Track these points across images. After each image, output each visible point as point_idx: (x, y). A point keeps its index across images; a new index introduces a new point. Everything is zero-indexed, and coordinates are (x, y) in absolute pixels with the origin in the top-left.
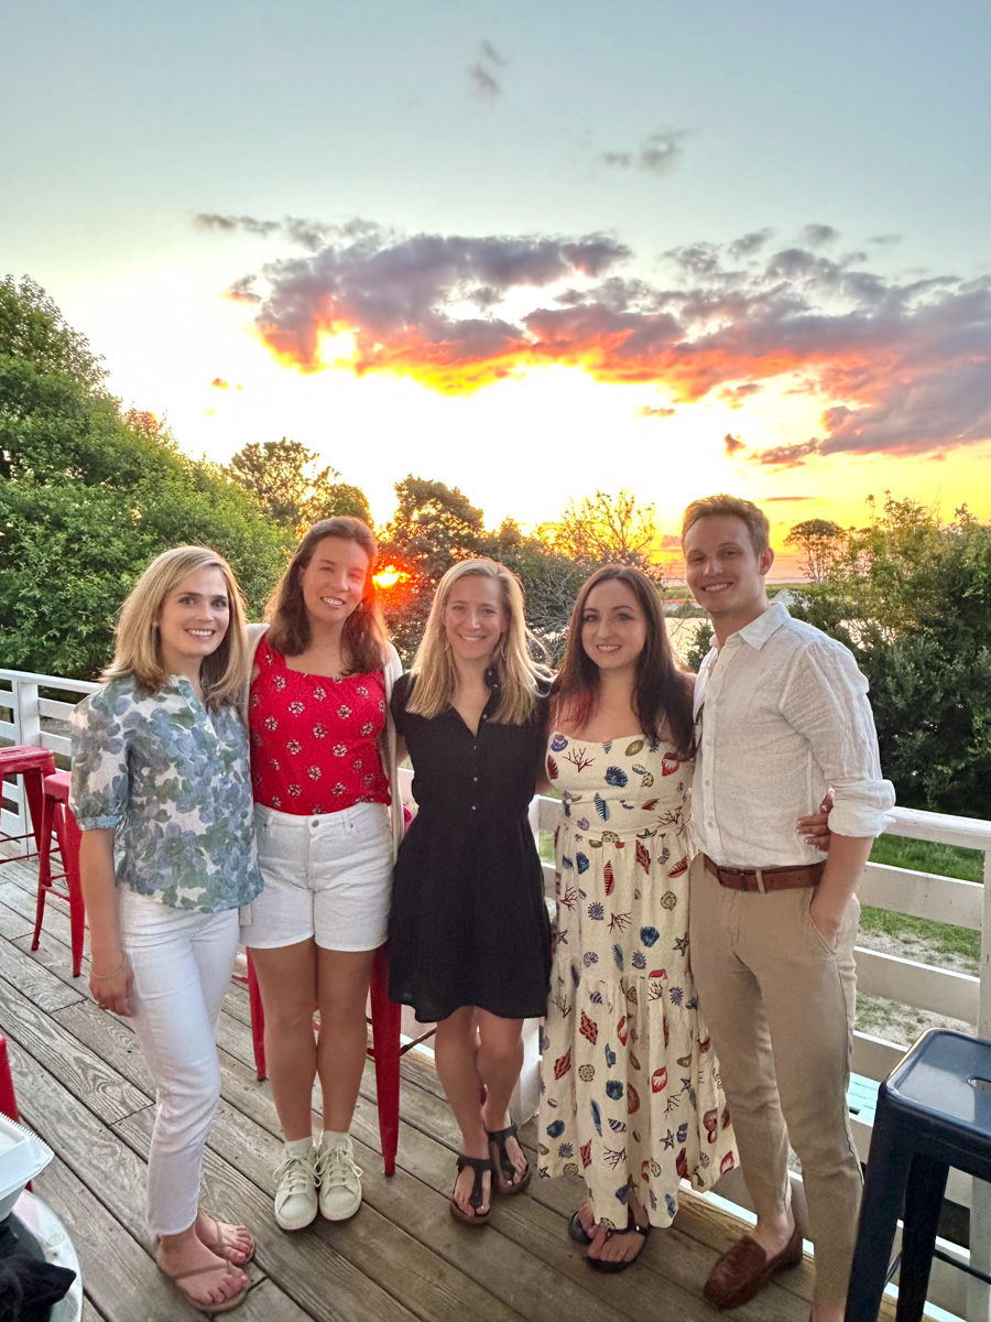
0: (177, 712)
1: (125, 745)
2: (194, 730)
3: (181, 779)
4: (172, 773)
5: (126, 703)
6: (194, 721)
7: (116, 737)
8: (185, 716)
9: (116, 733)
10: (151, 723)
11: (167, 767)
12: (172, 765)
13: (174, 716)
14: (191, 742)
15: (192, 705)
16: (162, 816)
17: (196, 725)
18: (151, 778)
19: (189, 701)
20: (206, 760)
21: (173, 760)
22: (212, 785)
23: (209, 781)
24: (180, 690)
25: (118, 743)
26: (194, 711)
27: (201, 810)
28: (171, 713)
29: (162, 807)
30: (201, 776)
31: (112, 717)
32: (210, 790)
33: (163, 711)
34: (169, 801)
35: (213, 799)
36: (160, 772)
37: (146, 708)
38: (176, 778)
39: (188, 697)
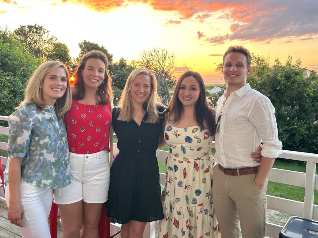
0: (49, 119)
1: (31, 128)
2: (53, 125)
3: (49, 142)
4: (47, 140)
5: (34, 114)
6: (52, 122)
7: (30, 125)
8: (51, 120)
9: (30, 124)
10: (42, 122)
11: (45, 138)
12: (47, 137)
13: (48, 120)
14: (53, 129)
15: (53, 116)
16: (42, 154)
17: (53, 124)
18: (39, 141)
19: (53, 115)
20: (57, 136)
21: (48, 135)
22: (58, 145)
23: (57, 143)
24: (50, 111)
25: (30, 127)
26: (54, 118)
27: (54, 154)
28: (47, 119)
29: (42, 151)
30: (55, 142)
31: (29, 118)
32: (57, 147)
33: (45, 118)
34: (45, 150)
35: (58, 150)
36: (43, 139)
37: (40, 116)
38: (48, 142)
39: (52, 113)
